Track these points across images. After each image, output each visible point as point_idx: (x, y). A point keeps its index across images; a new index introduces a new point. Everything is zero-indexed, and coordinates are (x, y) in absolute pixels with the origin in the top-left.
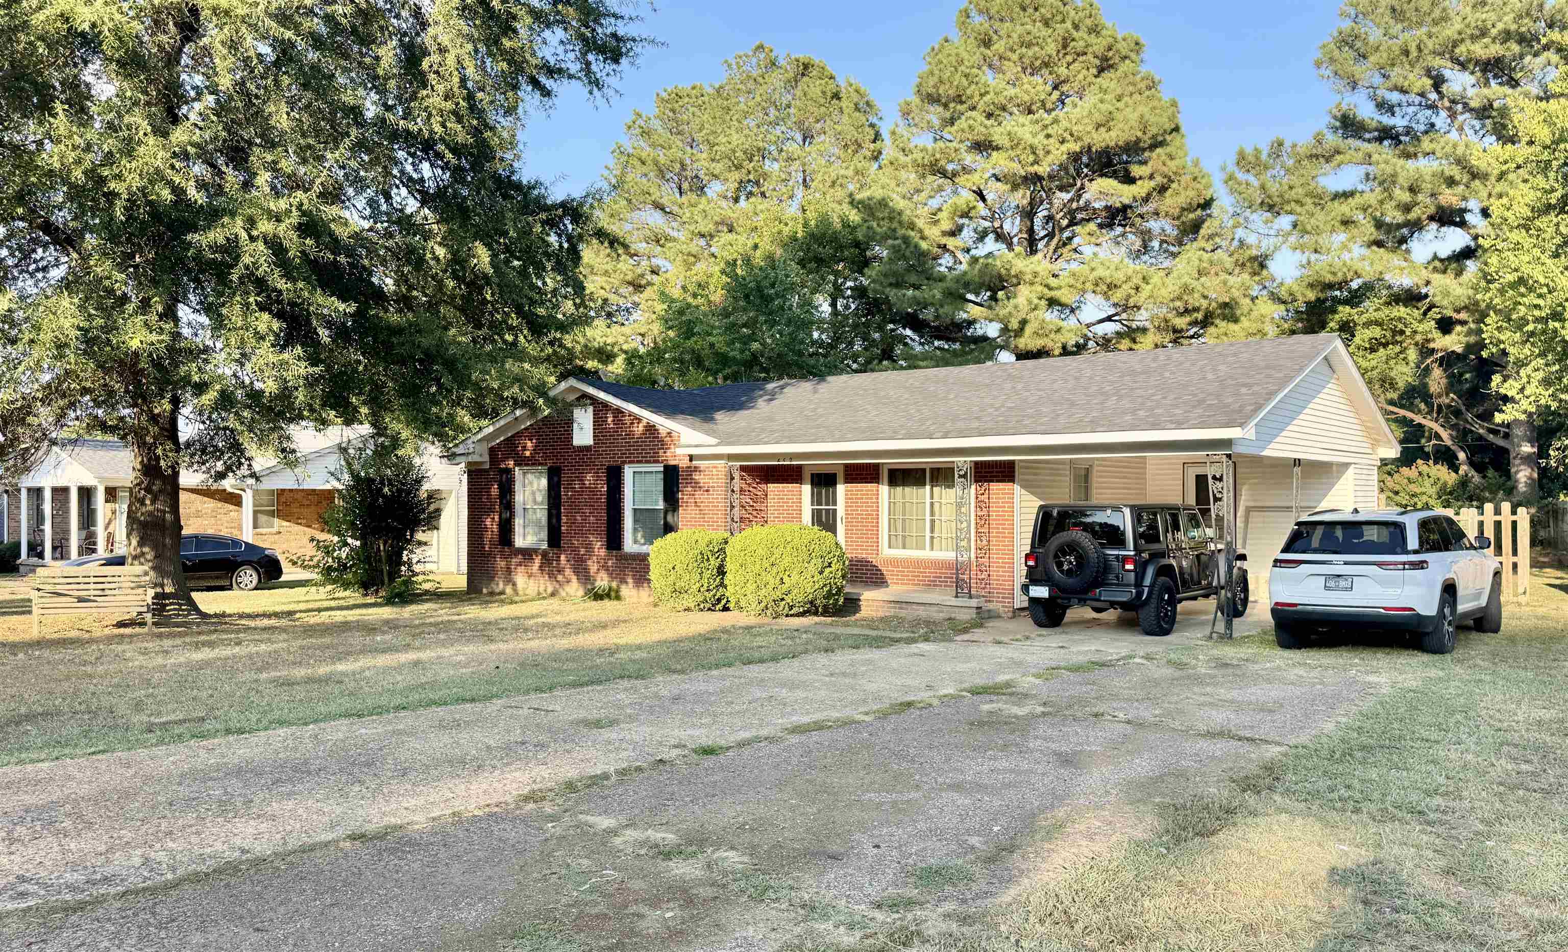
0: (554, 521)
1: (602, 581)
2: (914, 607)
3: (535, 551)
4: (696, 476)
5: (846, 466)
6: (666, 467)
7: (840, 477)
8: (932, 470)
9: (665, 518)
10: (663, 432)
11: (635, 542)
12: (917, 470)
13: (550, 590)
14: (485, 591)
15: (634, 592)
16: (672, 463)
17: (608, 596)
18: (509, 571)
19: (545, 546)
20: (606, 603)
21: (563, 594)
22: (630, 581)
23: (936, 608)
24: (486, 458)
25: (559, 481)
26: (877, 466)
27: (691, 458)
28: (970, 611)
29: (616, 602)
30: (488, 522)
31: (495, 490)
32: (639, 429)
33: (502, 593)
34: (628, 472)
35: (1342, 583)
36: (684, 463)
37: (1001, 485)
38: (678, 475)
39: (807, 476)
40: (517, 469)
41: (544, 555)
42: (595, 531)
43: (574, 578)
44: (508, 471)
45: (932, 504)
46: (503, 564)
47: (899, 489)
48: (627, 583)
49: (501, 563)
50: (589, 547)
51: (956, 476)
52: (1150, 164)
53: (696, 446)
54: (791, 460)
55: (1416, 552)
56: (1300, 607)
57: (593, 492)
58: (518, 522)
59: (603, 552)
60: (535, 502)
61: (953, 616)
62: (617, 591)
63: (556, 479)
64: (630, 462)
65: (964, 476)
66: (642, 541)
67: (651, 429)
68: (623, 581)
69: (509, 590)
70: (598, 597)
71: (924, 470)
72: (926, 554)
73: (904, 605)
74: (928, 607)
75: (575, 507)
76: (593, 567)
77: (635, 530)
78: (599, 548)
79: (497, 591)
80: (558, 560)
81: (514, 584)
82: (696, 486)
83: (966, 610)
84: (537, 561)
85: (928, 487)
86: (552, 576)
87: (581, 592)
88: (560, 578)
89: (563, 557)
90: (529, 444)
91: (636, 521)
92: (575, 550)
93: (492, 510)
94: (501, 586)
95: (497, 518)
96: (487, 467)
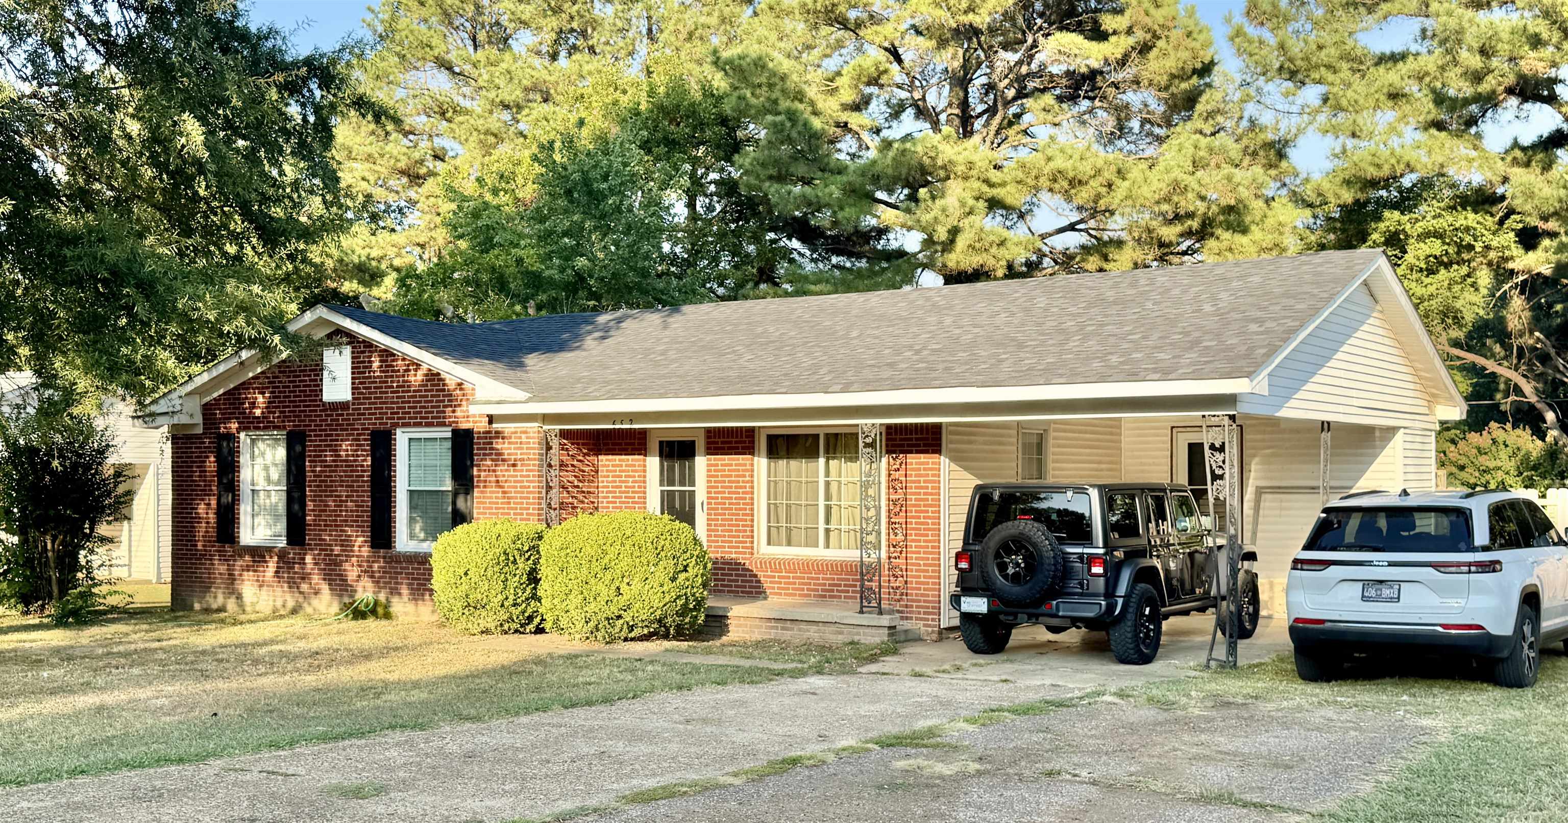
0: (296, 507)
1: (365, 592)
2: (803, 626)
3: (270, 550)
4: (498, 445)
5: (708, 431)
6: (455, 432)
7: (700, 445)
8: (827, 435)
9: (454, 503)
10: (451, 382)
11: (412, 536)
12: (807, 436)
13: (291, 604)
14: (197, 606)
15: (410, 607)
16: (464, 426)
17: (374, 612)
18: (231, 579)
19: (282, 543)
20: (371, 623)
21: (309, 610)
22: (405, 591)
23: (833, 628)
24: (198, 419)
25: (304, 451)
26: (751, 431)
27: (491, 419)
28: (881, 631)
29: (384, 622)
30: (202, 509)
31: (211, 463)
32: (416, 378)
33: (222, 609)
34: (401, 438)
35: (1386, 592)
36: (481, 426)
37: (922, 458)
38: (472, 444)
39: (654, 445)
40: (242, 435)
41: (282, 555)
42: (356, 523)
43: (325, 588)
44: (231, 438)
45: (828, 484)
46: (223, 568)
47: (782, 463)
48: (400, 594)
49: (221, 568)
50: (346, 545)
51: (861, 445)
52: (1128, 13)
53: (499, 403)
54: (631, 422)
55: (1485, 549)
56: (1328, 625)
57: (351, 466)
58: (245, 510)
59: (366, 551)
60: (268, 480)
61: (856, 638)
62: (386, 607)
63: (298, 448)
64: (405, 425)
65: (872, 445)
66: (422, 535)
67: (434, 377)
68: (395, 591)
69: (231, 605)
70: (359, 614)
71: (817, 437)
72: (820, 553)
73: (788, 624)
74: (821, 627)
75: (326, 488)
76: (352, 572)
77: (412, 520)
78: (360, 544)
79: (215, 606)
80: (302, 561)
81: (239, 597)
82: (499, 457)
83: (873, 631)
84: (272, 565)
85: (822, 461)
86: (293, 584)
87: (335, 608)
88: (304, 587)
89: (309, 559)
90: (260, 399)
91: (413, 507)
92: (325, 548)
93: (207, 493)
94: (220, 599)
95: (214, 503)
96: (199, 430)
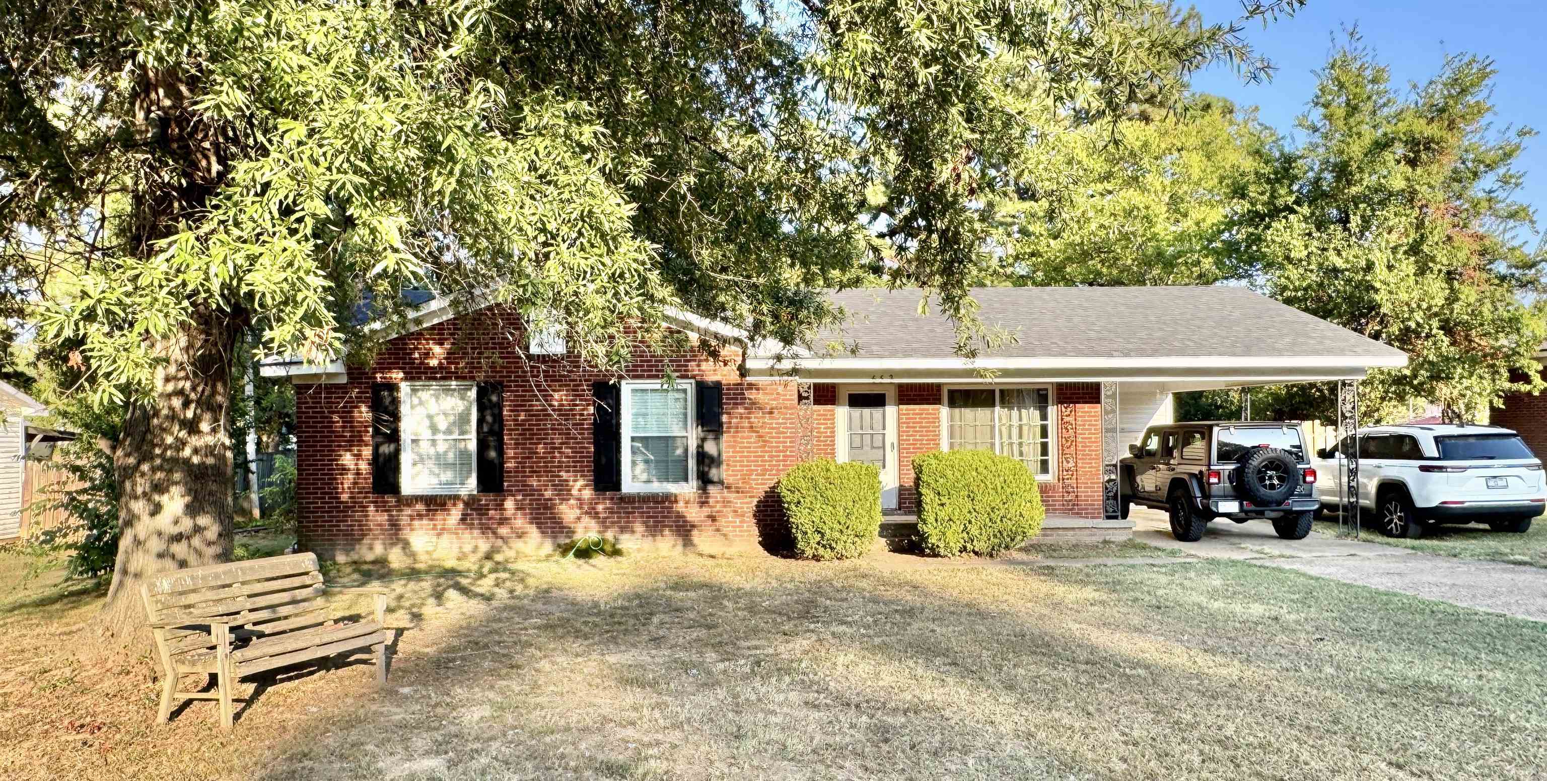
0: (493, 454)
1: (588, 532)
2: (1060, 532)
3: (456, 498)
5: (900, 385)
6: (701, 384)
10: (693, 339)
11: (634, 477)
13: (484, 549)
14: (341, 559)
15: (648, 543)
16: (711, 379)
17: (600, 550)
18: (395, 526)
19: (471, 490)
20: (599, 560)
21: (511, 554)
22: (639, 528)
23: (1087, 532)
25: (501, 400)
26: (939, 386)
27: (744, 373)
29: (614, 559)
30: (347, 459)
31: (363, 413)
33: (382, 562)
34: (629, 389)
35: (1501, 483)
36: (730, 379)
37: (1087, 407)
38: (721, 394)
40: (407, 384)
41: (471, 503)
42: (576, 467)
43: (533, 532)
44: (392, 388)
46: (383, 518)
48: (633, 532)
49: (376, 517)
50: (563, 491)
51: (1103, 396)
56: (1466, 505)
57: (568, 414)
58: (406, 458)
59: (588, 493)
60: (435, 429)
62: (616, 544)
63: (494, 397)
64: (634, 377)
68: (625, 529)
69: (396, 555)
70: (584, 553)
71: (994, 391)
74: (1077, 532)
75: (531, 435)
76: (568, 512)
77: (634, 463)
78: (580, 488)
80: (500, 507)
81: (406, 545)
82: (753, 406)
83: (1122, 531)
84: (456, 513)
85: (997, 409)
86: (485, 529)
87: (548, 548)
88: (503, 531)
89: (509, 504)
90: (437, 349)
91: (634, 451)
92: (527, 491)
93: (356, 440)
94: (379, 549)
95: (367, 452)
96: (344, 380)
